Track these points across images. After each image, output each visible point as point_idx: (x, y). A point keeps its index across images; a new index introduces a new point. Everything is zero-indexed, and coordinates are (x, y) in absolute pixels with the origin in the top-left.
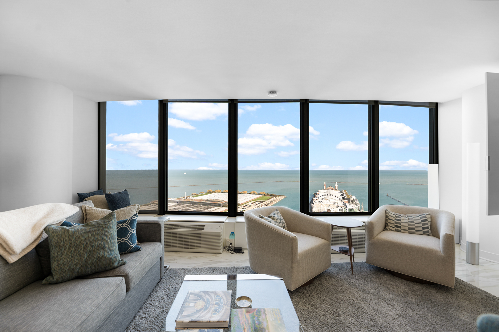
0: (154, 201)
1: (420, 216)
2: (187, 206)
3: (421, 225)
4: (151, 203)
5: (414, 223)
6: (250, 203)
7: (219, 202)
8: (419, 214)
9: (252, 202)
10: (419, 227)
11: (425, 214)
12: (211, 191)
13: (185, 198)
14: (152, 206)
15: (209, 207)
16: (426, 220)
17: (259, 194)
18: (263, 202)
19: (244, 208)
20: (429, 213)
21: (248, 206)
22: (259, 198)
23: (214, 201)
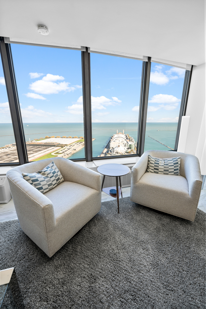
0: (7, 145)
1: (173, 160)
2: (32, 148)
3: (173, 167)
4: (5, 146)
5: (168, 166)
6: (74, 144)
7: (54, 144)
8: (173, 158)
9: (75, 143)
10: (172, 169)
11: (176, 158)
12: (48, 137)
13: (30, 142)
14: (6, 148)
15: (47, 147)
16: (177, 163)
17: (79, 138)
18: (82, 142)
19: (71, 147)
20: (179, 157)
21: (73, 146)
22: (79, 140)
23: (50, 143)
